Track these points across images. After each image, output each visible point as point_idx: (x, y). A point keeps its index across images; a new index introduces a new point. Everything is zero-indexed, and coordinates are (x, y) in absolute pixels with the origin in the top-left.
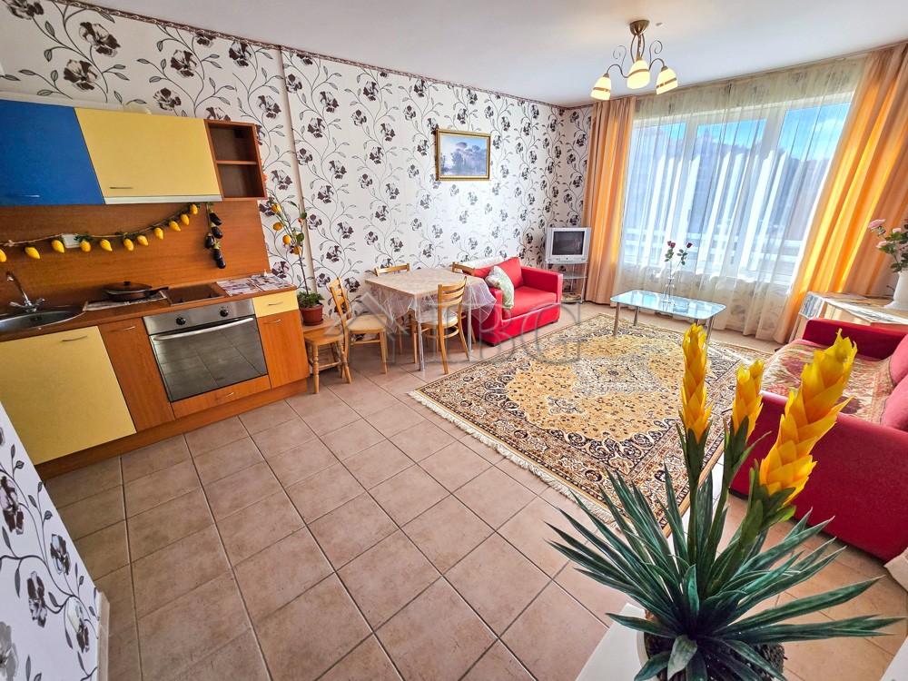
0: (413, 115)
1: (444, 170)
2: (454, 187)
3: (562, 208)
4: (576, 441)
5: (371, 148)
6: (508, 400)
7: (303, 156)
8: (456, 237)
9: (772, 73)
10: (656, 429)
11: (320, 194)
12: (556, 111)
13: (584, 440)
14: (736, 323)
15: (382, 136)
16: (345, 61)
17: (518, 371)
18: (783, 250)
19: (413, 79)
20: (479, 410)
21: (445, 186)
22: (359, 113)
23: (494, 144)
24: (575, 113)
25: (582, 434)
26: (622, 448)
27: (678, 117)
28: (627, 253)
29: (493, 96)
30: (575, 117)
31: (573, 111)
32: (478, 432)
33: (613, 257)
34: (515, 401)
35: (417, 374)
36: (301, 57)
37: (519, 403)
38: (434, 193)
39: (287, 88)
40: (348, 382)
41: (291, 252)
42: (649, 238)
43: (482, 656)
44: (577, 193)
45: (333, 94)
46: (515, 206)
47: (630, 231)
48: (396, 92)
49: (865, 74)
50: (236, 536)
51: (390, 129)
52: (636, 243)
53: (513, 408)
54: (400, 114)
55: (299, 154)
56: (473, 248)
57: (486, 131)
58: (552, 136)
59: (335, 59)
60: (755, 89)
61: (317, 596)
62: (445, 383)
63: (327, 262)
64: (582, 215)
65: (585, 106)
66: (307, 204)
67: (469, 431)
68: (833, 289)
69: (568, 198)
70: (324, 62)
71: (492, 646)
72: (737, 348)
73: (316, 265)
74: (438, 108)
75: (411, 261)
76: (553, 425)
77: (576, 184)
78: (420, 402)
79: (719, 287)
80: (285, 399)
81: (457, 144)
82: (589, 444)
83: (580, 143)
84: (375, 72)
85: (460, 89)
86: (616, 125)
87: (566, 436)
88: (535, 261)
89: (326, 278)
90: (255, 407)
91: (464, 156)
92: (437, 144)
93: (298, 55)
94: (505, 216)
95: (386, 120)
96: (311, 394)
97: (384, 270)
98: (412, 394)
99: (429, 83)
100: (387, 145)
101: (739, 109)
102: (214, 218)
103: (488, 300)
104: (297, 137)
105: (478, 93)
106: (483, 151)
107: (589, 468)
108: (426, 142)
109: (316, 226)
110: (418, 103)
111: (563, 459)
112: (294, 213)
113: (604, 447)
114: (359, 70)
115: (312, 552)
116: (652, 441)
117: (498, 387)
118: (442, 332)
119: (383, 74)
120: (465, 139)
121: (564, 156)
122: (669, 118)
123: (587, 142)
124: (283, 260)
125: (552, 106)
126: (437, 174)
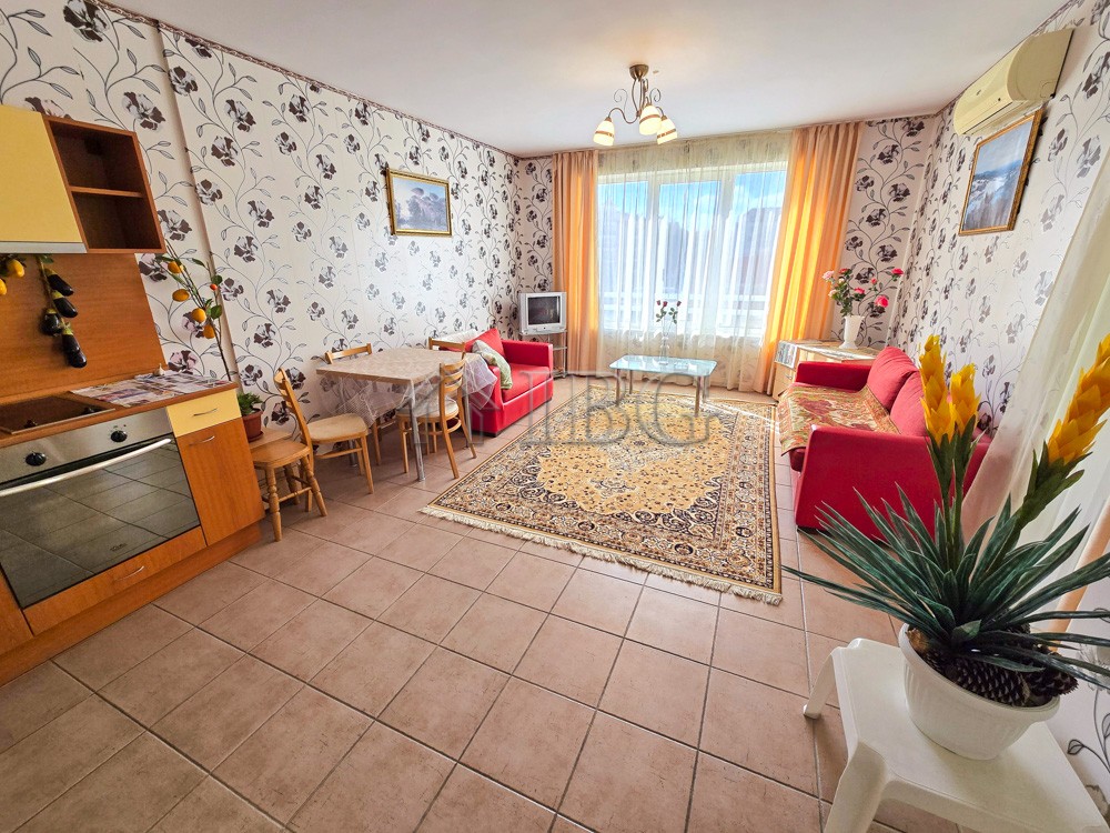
0: (357, 147)
1: (401, 221)
2: (413, 243)
3: (526, 271)
4: (647, 520)
5: (306, 187)
6: (549, 492)
7: (205, 192)
8: (421, 308)
9: (722, 138)
10: (711, 489)
11: (237, 248)
12: (512, 161)
13: (653, 516)
14: (718, 380)
15: (319, 172)
16: (260, 62)
17: (541, 459)
18: (752, 305)
19: (352, 100)
20: (524, 510)
21: (404, 241)
22: (285, 136)
23: (453, 193)
24: (530, 165)
25: (647, 510)
26: (693, 515)
27: (643, 174)
28: (606, 318)
29: (447, 135)
30: (531, 169)
31: (529, 162)
32: (538, 536)
33: (592, 324)
34: (558, 492)
35: (419, 485)
36: (194, 44)
37: (563, 493)
38: (390, 250)
39: (174, 87)
40: (323, 515)
41: (198, 336)
42: (627, 301)
43: (694, 778)
44: (542, 254)
45: (247, 106)
46: (481, 270)
47: (607, 294)
48: (331, 115)
49: (794, 146)
50: (262, 778)
51: (329, 163)
52: (615, 307)
53: (560, 500)
54: (340, 144)
55: (200, 188)
56: (441, 321)
57: (443, 176)
58: (509, 188)
59: (245, 56)
60: (711, 151)
61: (454, 804)
62: (462, 488)
63: (256, 348)
64: (551, 278)
65: (542, 157)
66: (218, 263)
67: (526, 536)
68: (795, 337)
69: (533, 260)
70: (228, 58)
71: (696, 761)
72: (730, 402)
73: (238, 353)
74: (386, 142)
75: (371, 340)
76: (614, 509)
77: (541, 244)
78: (443, 518)
79: (701, 344)
80: (228, 558)
81: (413, 190)
82: (660, 520)
83: (540, 198)
84: (303, 84)
85: (409, 121)
86: (580, 180)
87: (634, 516)
88: (506, 334)
89: (255, 371)
90: (180, 582)
91: (421, 205)
92: (388, 187)
93: (187, 40)
94: (472, 282)
95: (322, 151)
96: (268, 543)
97: (337, 355)
98: (427, 510)
99: (374, 109)
100: (326, 185)
101: (698, 169)
102: (56, 283)
103: (489, 378)
104: (194, 162)
105: (431, 130)
106: (441, 200)
107: (675, 543)
108: (375, 184)
109: (235, 295)
110: (362, 133)
111: (646, 540)
112: (200, 276)
113: (676, 518)
114: (281, 78)
115: (407, 751)
116: (714, 501)
117: (529, 481)
118: (445, 425)
119: (314, 88)
120: (421, 185)
121: (524, 212)
122: (634, 175)
123: (550, 197)
124: (186, 349)
125: (507, 154)
126: (393, 227)
